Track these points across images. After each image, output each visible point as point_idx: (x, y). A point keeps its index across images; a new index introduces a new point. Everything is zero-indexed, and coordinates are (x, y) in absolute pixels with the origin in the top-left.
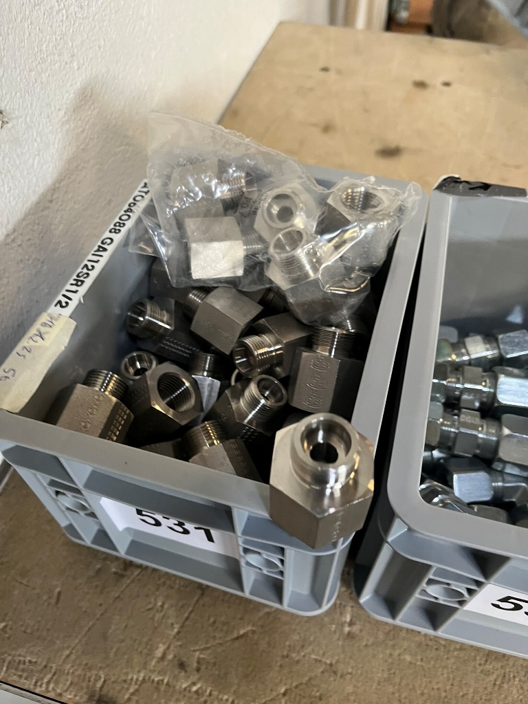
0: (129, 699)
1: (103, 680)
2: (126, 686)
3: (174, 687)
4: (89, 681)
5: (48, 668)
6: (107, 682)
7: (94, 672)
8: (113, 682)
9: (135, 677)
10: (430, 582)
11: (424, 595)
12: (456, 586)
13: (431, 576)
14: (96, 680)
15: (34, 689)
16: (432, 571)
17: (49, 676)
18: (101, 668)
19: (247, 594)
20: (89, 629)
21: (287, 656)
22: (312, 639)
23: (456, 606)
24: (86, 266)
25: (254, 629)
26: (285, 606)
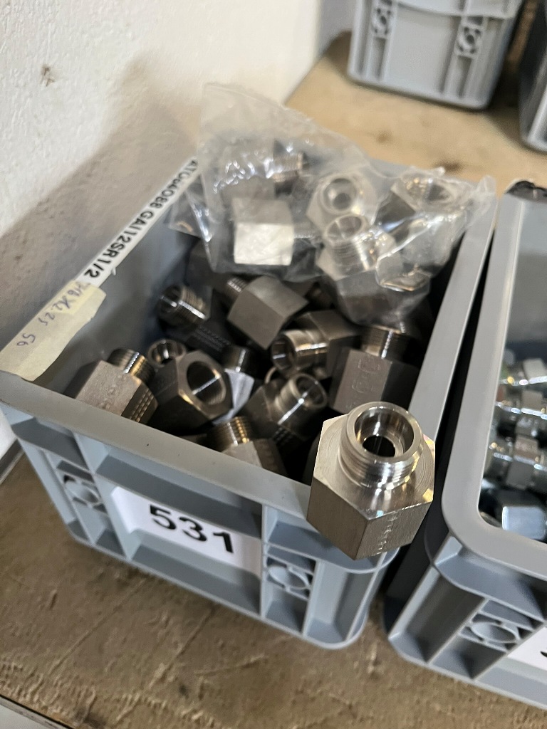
0: (121, 721)
1: (93, 696)
2: (119, 706)
3: (173, 713)
4: (79, 696)
5: (35, 678)
6: (99, 700)
7: (85, 687)
8: (105, 701)
9: (130, 697)
10: (479, 618)
11: (467, 634)
12: (508, 625)
13: (480, 610)
14: (86, 697)
15: (18, 698)
16: (484, 604)
17: (34, 686)
18: (93, 683)
19: (263, 617)
20: (84, 640)
21: (302, 692)
22: (331, 675)
23: (503, 649)
24: (121, 237)
25: (267, 657)
26: (305, 635)
